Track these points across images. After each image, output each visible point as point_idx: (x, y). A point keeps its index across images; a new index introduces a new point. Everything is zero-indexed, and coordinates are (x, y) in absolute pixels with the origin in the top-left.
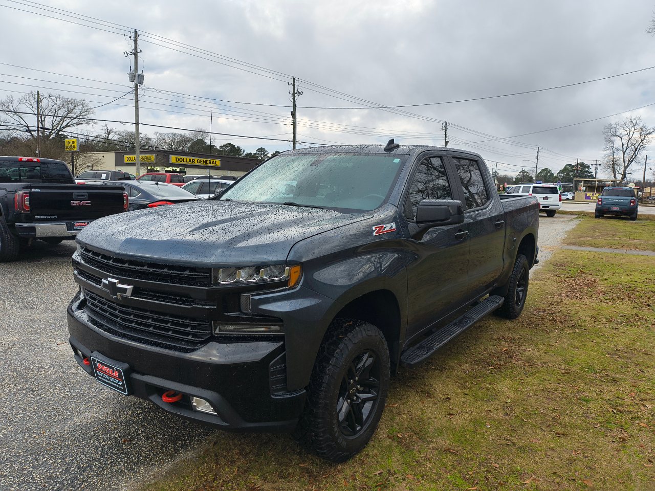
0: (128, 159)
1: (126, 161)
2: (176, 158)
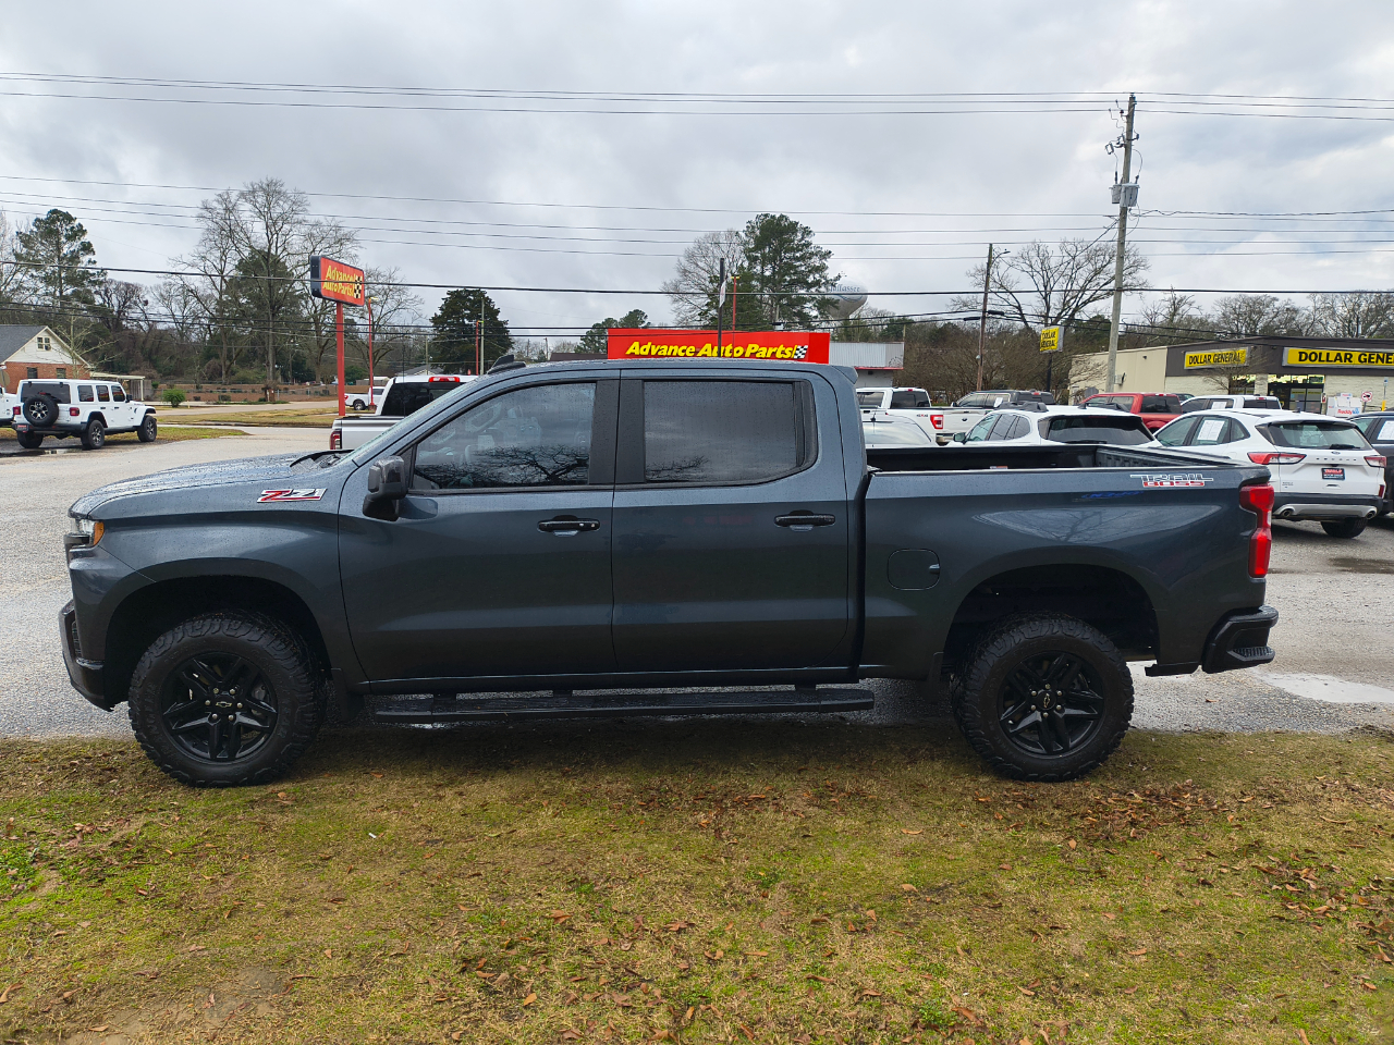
0: (1194, 359)
1: (1187, 365)
2: (1301, 353)
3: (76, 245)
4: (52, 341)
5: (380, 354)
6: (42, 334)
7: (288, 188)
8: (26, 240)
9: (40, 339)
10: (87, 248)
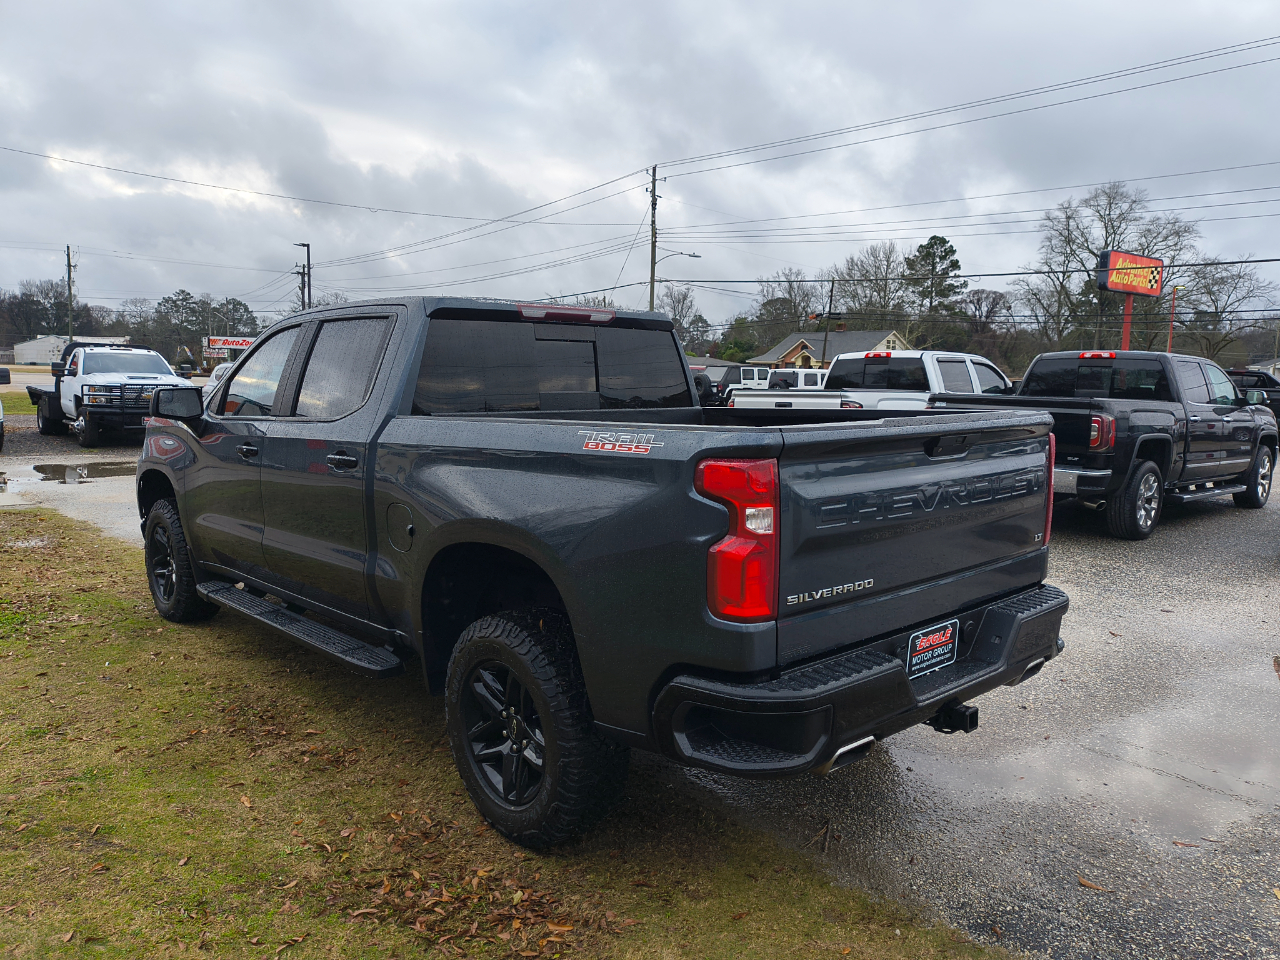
3: (946, 263)
4: (897, 342)
5: (1221, 345)
6: (891, 337)
7: (1130, 189)
8: (910, 263)
9: (889, 342)
10: (955, 265)
